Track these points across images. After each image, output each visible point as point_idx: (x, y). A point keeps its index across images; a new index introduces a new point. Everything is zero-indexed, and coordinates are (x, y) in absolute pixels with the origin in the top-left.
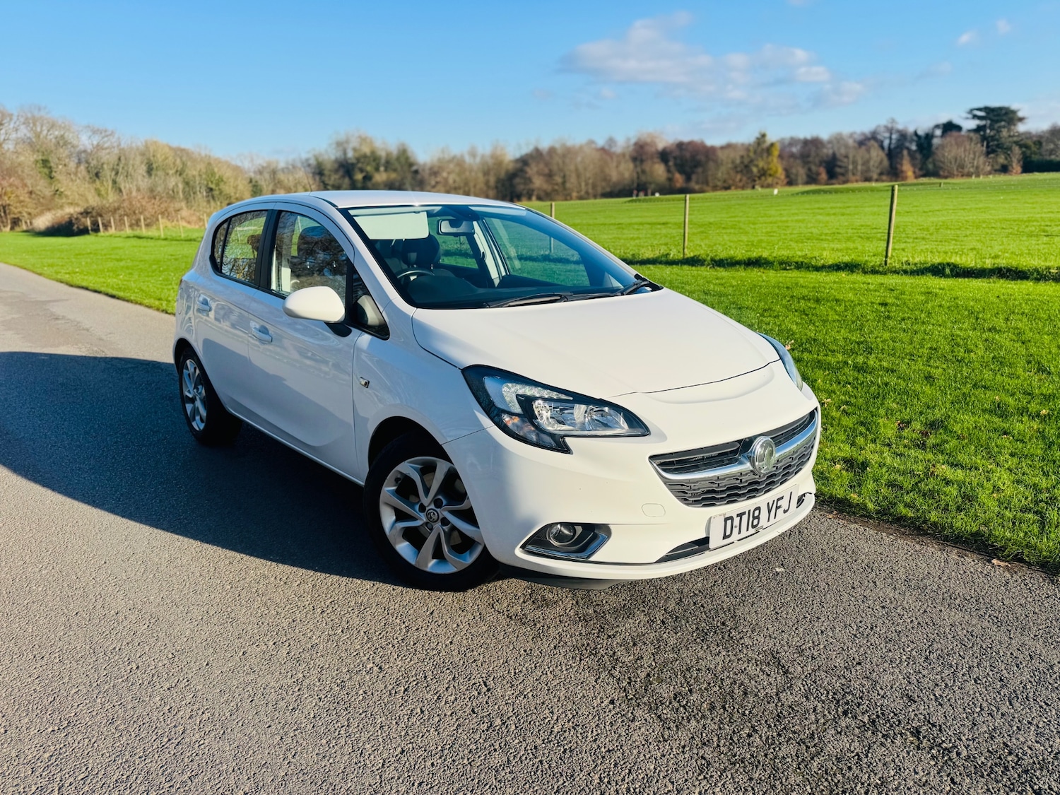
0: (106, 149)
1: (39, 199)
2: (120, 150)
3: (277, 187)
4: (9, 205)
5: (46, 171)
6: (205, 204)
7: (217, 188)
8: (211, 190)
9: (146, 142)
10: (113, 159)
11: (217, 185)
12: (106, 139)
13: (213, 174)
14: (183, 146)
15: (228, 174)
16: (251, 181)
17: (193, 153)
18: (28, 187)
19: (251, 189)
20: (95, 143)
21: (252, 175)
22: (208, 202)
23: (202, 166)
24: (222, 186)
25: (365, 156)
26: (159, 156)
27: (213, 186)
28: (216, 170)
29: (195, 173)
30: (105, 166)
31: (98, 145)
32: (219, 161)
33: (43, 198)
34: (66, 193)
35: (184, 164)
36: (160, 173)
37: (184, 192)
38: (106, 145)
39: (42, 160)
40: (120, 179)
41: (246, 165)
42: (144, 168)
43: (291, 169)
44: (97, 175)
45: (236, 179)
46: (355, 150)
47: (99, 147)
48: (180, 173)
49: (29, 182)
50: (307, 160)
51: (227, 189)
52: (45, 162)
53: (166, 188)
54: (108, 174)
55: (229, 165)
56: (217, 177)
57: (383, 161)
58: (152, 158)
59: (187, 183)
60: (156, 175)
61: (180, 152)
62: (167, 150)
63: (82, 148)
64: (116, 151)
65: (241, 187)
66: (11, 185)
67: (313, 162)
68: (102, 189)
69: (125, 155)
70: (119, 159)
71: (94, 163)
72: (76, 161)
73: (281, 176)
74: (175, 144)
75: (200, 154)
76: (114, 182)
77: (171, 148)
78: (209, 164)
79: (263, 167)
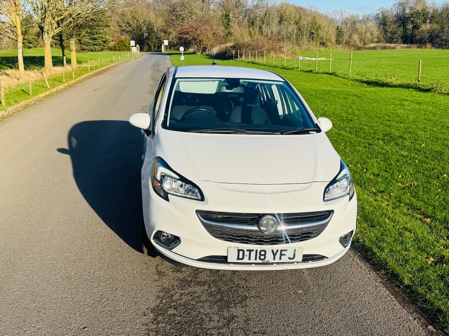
0: (260, 8)
1: (217, 37)
2: (267, 8)
3: (354, 33)
4: (203, 40)
5: (226, 21)
6: (307, 42)
7: (316, 33)
8: (313, 33)
9: (282, 4)
10: (262, 14)
11: (317, 30)
12: (261, 2)
13: (315, 24)
14: (302, 6)
15: (324, 24)
16: (337, 29)
17: (307, 10)
18: (213, 31)
19: (336, 34)
20: (255, 4)
21: (340, 25)
22: (309, 41)
23: (309, 19)
24: (319, 31)
25: (418, 13)
26: (287, 12)
27: (314, 32)
28: (318, 21)
29: (305, 23)
30: (257, 18)
31: (256, 6)
32: (321, 16)
33: (219, 37)
34: (234, 34)
35: (300, 17)
36: (286, 23)
37: (296, 35)
38: (260, 6)
39: (226, 15)
40: (264, 27)
41: (338, 18)
42: (277, 20)
43: (366, 20)
44: (253, 23)
45: (329, 27)
46: (411, 8)
47: (257, 7)
48: (297, 23)
49: (214, 28)
50: (377, 15)
51: (322, 33)
52: (227, 16)
53: (287, 32)
54: (258, 23)
55: (326, 18)
56: (317, 26)
57: (430, 16)
58: (283, 14)
59: (299, 29)
60: (283, 24)
61: (300, 10)
62: (292, 9)
63: (248, 7)
64: (265, 9)
65: (330, 32)
66: (205, 29)
67: (381, 16)
68: (253, 32)
69: (269, 11)
70: (266, 15)
71: (252, 16)
72: (244, 15)
73: (358, 26)
74: (297, 5)
75: (311, 11)
76: (260, 28)
77: (294, 7)
78: (314, 17)
79: (348, 19)
